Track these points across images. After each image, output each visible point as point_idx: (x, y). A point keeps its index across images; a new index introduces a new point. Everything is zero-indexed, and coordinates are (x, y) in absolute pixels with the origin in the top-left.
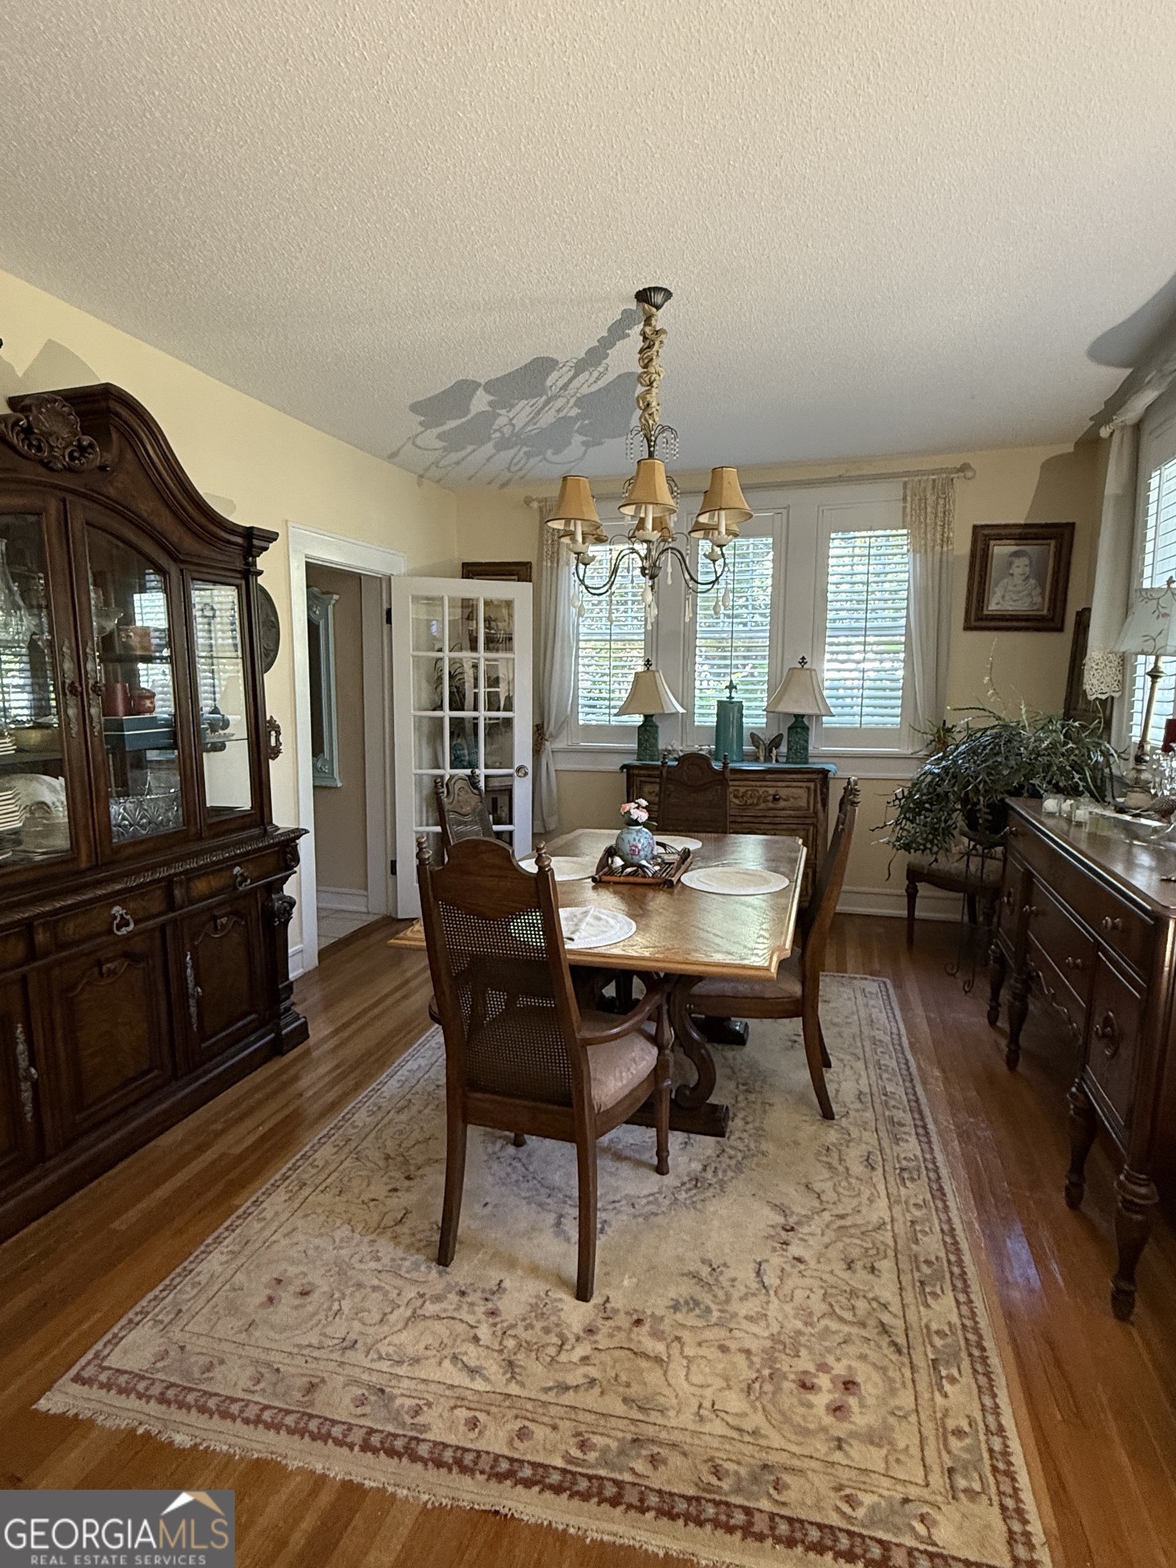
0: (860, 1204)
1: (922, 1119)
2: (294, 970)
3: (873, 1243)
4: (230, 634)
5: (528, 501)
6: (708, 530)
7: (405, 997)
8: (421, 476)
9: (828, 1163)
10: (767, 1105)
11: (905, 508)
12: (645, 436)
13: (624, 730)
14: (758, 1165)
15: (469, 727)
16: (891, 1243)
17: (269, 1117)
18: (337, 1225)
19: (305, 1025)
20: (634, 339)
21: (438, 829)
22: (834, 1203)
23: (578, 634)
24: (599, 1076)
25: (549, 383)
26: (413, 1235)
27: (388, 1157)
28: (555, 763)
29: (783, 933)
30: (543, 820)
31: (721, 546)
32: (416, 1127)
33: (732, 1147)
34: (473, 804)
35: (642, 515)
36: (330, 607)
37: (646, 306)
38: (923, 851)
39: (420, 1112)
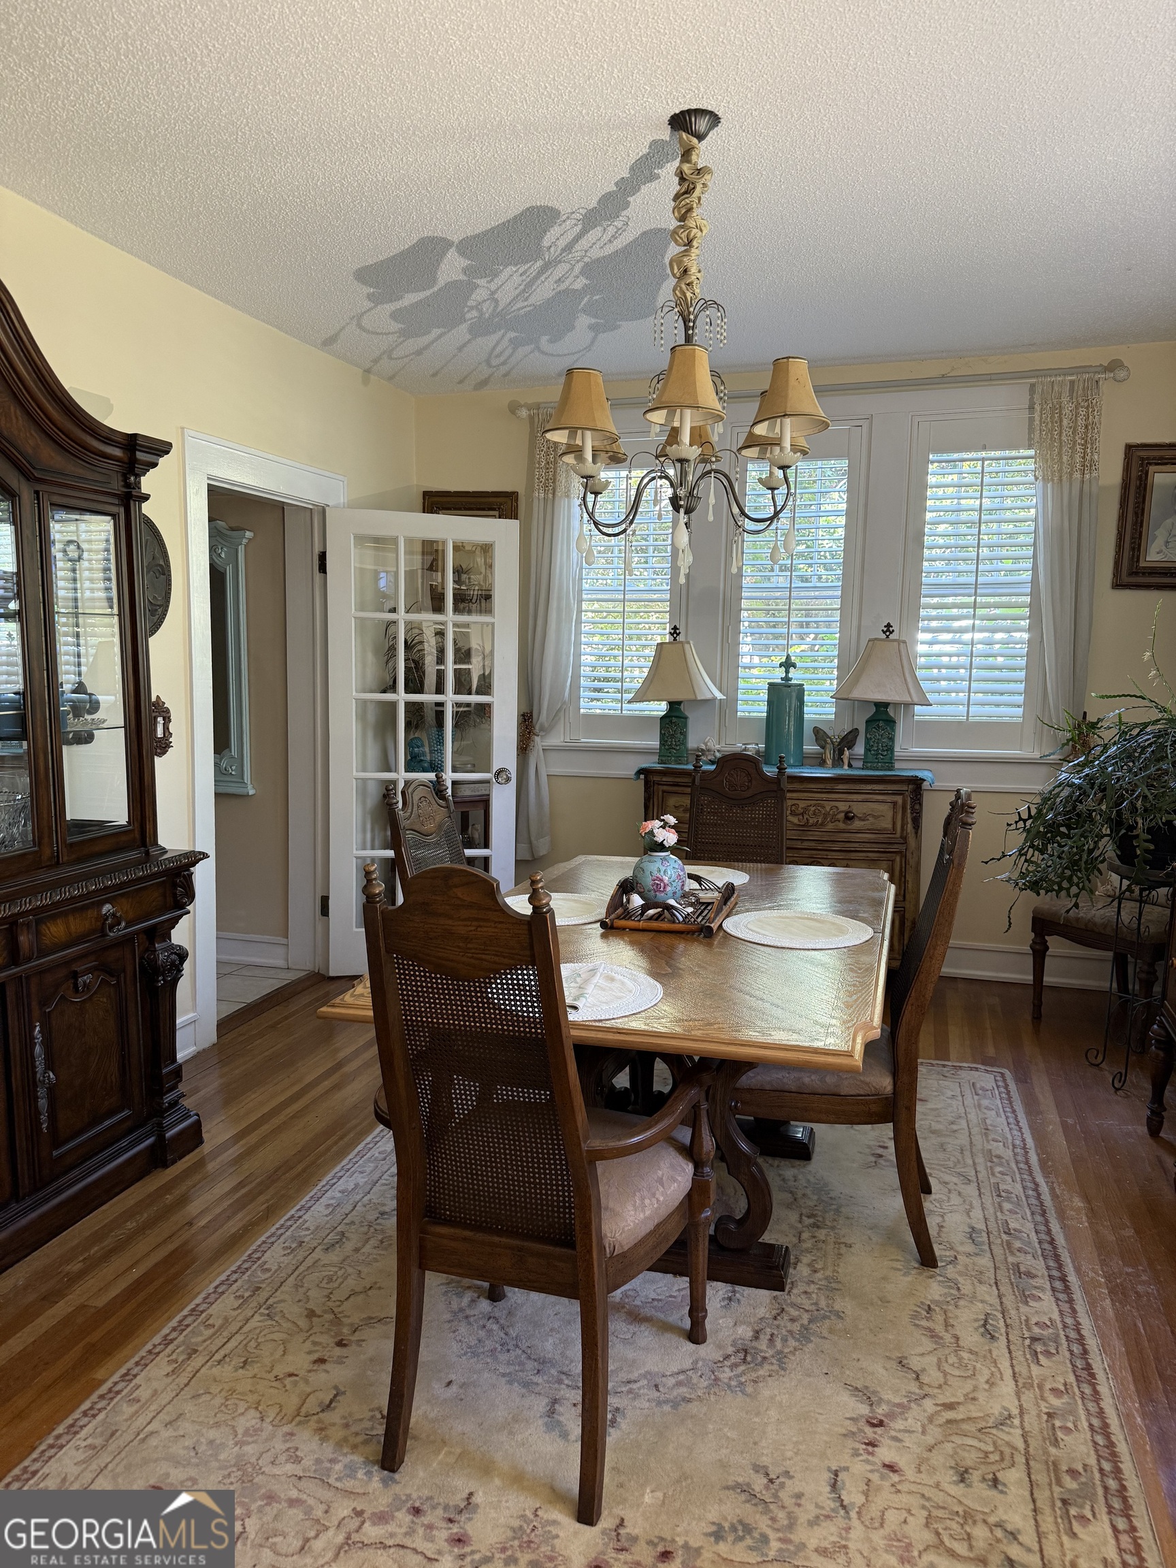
0: (975, 1389)
1: (1060, 1267)
2: (183, 1049)
3: (994, 1443)
4: (101, 585)
5: (513, 408)
6: (764, 445)
7: (337, 1087)
8: (368, 371)
9: (931, 1330)
10: (843, 1245)
11: (1031, 420)
12: (681, 314)
13: (642, 722)
14: (831, 1331)
15: (430, 716)
16: (1020, 1444)
17: (148, 1254)
18: (241, 1410)
19: (198, 1125)
20: (667, 180)
21: (390, 853)
22: (940, 1387)
23: (581, 591)
24: (611, 1205)
25: (546, 242)
26: (347, 1426)
27: (311, 1314)
28: (546, 765)
29: (868, 1004)
30: (530, 843)
31: (784, 468)
32: (350, 1270)
33: (793, 1305)
34: (438, 819)
35: (676, 424)
36: (241, 549)
37: (684, 135)
38: (1058, 892)
39: (357, 1250)
